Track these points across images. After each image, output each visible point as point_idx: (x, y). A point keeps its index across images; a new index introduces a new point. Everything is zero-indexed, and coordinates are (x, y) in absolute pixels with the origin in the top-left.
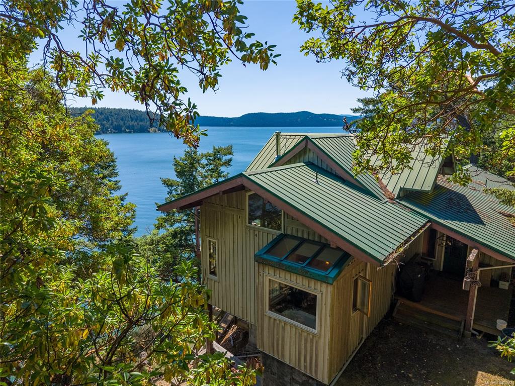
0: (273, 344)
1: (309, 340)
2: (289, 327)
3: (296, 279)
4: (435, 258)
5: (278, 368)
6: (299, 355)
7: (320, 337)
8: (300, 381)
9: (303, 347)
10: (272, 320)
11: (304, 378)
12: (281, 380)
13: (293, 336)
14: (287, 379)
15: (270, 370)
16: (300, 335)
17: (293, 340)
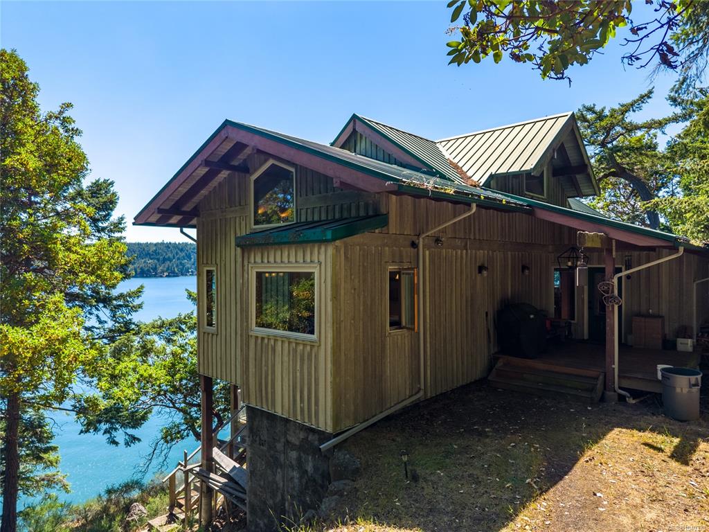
0: (260, 384)
1: (306, 358)
2: (279, 343)
3: (289, 255)
4: (574, 320)
5: (268, 430)
6: (293, 391)
7: (320, 345)
8: (297, 443)
9: (298, 374)
10: (259, 341)
11: (302, 435)
12: (272, 452)
13: (286, 359)
14: (279, 446)
15: (257, 439)
16: (295, 351)
17: (286, 364)
